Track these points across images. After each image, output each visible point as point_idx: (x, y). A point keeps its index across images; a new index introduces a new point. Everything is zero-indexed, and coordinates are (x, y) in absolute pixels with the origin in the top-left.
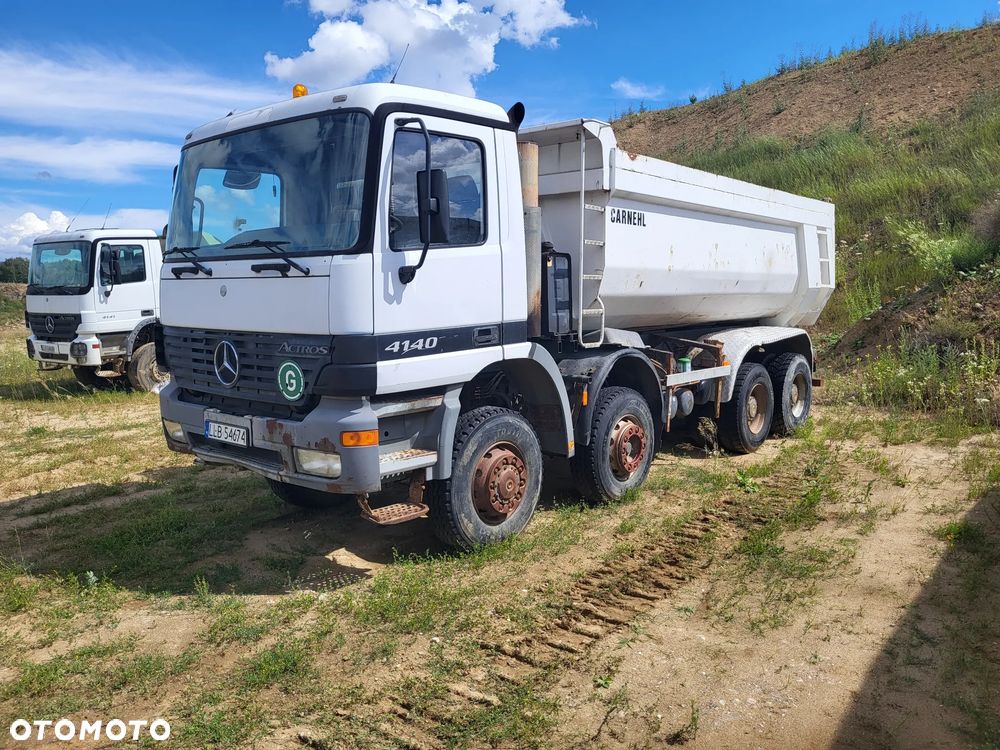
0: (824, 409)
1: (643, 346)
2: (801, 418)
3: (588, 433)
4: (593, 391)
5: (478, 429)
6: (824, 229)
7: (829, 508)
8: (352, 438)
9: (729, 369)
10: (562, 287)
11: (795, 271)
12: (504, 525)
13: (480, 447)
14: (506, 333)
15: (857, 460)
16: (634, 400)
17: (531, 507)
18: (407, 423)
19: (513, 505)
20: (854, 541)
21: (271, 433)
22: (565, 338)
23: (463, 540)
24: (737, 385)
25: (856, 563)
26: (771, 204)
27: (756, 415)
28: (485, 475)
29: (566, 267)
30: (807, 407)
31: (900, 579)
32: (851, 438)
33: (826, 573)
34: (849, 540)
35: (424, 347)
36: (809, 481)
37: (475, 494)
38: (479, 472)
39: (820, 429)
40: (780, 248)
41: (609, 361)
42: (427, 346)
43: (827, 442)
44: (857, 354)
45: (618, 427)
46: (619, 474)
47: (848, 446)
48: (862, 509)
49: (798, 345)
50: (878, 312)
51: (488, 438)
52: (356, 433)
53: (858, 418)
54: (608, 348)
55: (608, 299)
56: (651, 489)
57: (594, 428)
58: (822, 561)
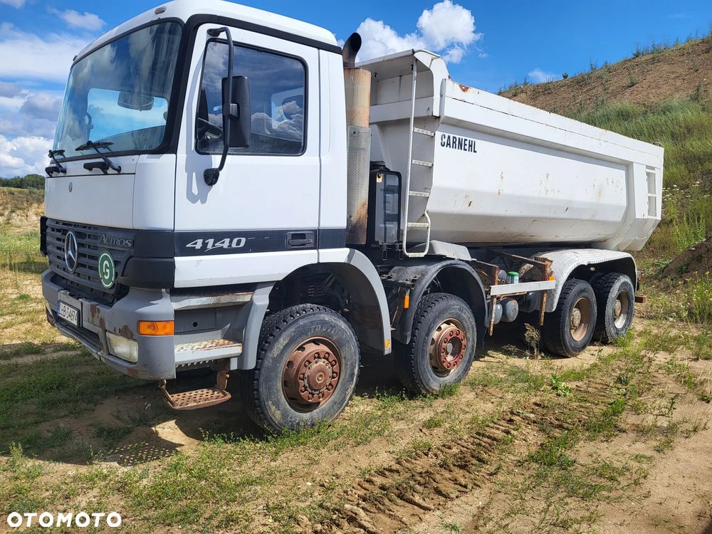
0: (646, 322)
1: (469, 259)
2: (622, 329)
3: (409, 333)
4: (415, 296)
5: (291, 324)
6: (653, 168)
7: (632, 419)
8: (149, 327)
9: (555, 284)
10: (391, 201)
11: (624, 203)
12: (315, 413)
13: (292, 341)
14: (323, 238)
15: (669, 372)
16: (456, 305)
17: (345, 397)
18: (219, 316)
19: (323, 395)
20: (650, 459)
21: (93, 316)
22: (392, 247)
23: (270, 425)
24: (562, 298)
25: (647, 485)
26: (602, 142)
27: (580, 325)
28: (295, 367)
29: (397, 184)
30: (629, 320)
31: (691, 509)
32: (666, 349)
33: (613, 494)
34: (644, 457)
35: (230, 246)
36: (619, 389)
37: (285, 384)
38: (290, 364)
39: (639, 340)
40: (610, 182)
41: (434, 270)
42: (234, 245)
43: (643, 353)
44: (681, 277)
45: (440, 328)
46: (439, 370)
47: (661, 357)
48: (663, 422)
49: (623, 266)
50: (702, 244)
51: (302, 332)
52: (153, 323)
53: (674, 332)
54: (433, 258)
55: (434, 216)
56: (472, 384)
57: (415, 328)
58: (612, 479)
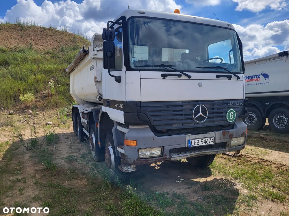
21: (224, 136)
